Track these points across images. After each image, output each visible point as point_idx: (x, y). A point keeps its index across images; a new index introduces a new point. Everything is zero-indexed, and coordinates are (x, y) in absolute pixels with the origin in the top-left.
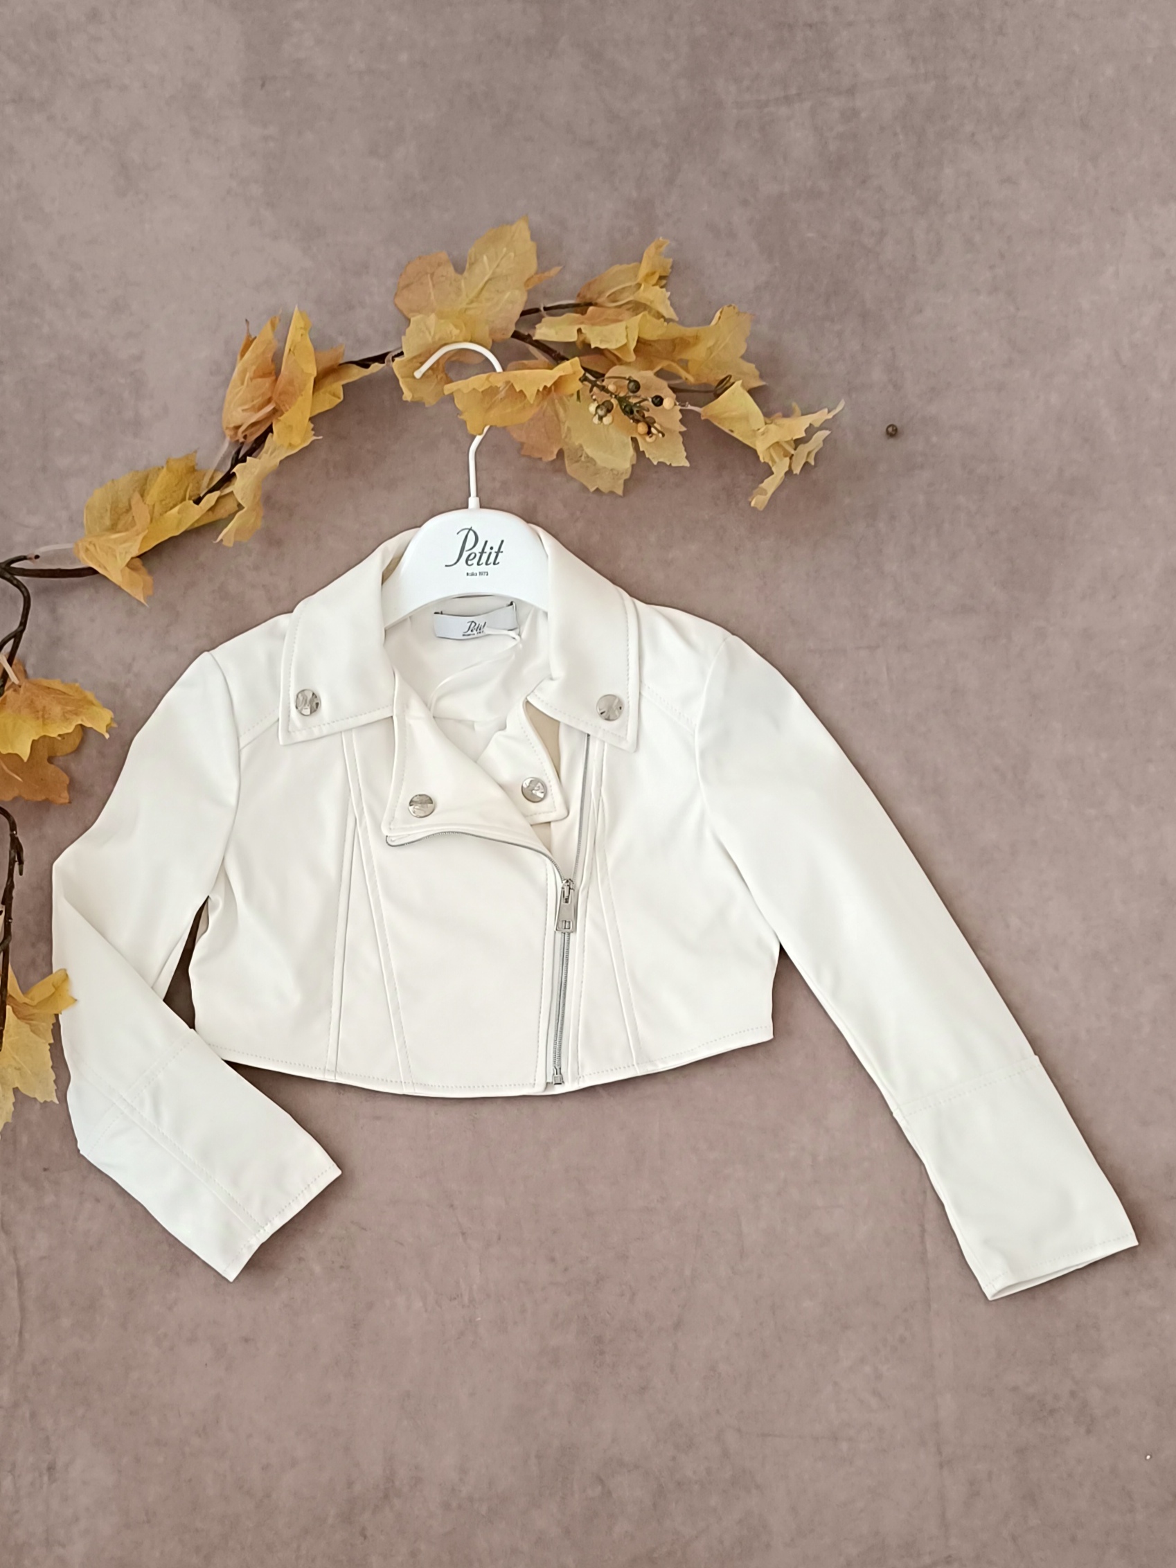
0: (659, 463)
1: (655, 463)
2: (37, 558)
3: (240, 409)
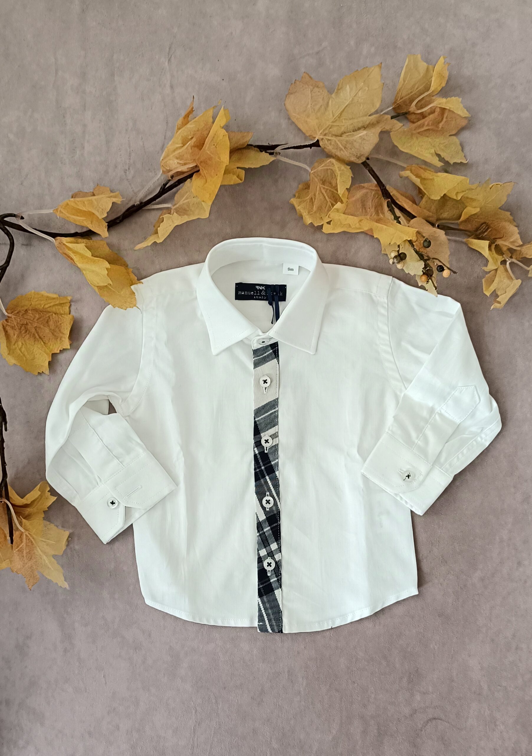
2: (22, 218)
3: (176, 161)
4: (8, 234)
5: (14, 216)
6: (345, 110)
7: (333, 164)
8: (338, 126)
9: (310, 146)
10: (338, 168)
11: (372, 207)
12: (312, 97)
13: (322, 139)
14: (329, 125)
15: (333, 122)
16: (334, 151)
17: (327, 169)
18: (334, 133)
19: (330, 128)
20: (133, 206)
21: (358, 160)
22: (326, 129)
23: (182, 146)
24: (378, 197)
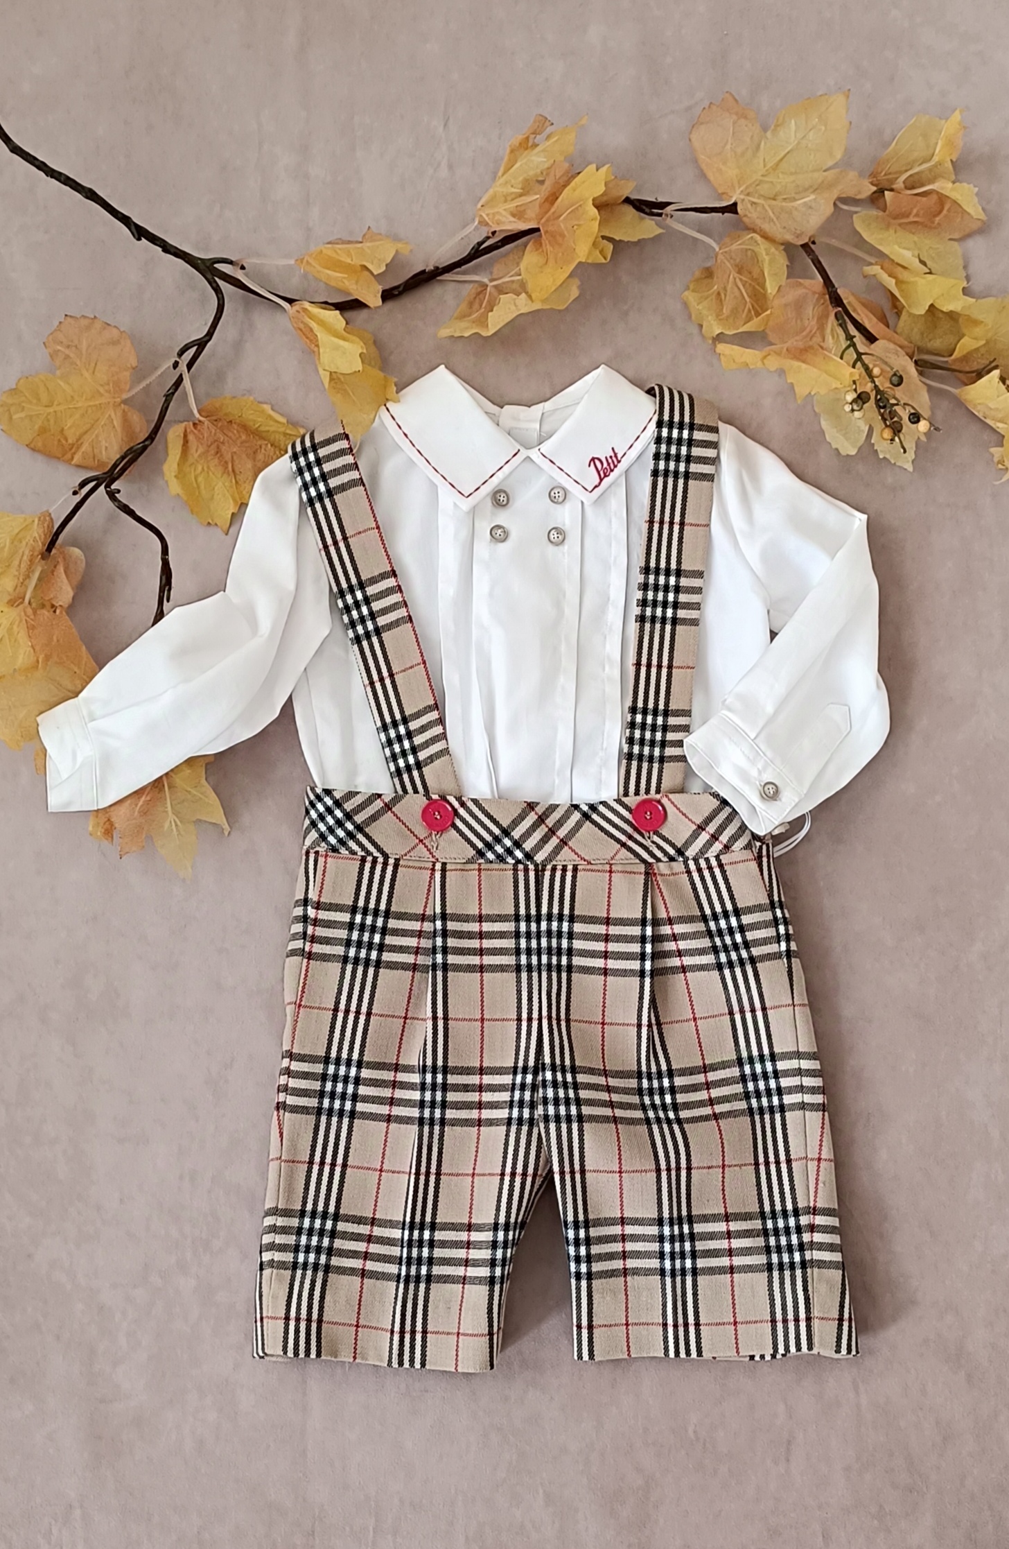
0: (885, 458)
1: (881, 457)
2: (243, 268)
4: (217, 290)
5: (231, 262)
6: (785, 160)
7: (756, 242)
8: (772, 182)
9: (723, 210)
10: (766, 249)
11: (813, 318)
12: (733, 133)
13: (743, 200)
14: (756, 180)
15: (763, 176)
16: (758, 222)
17: (747, 250)
18: (762, 193)
19: (757, 185)
20: (423, 272)
21: (796, 240)
22: (751, 185)
24: (823, 304)
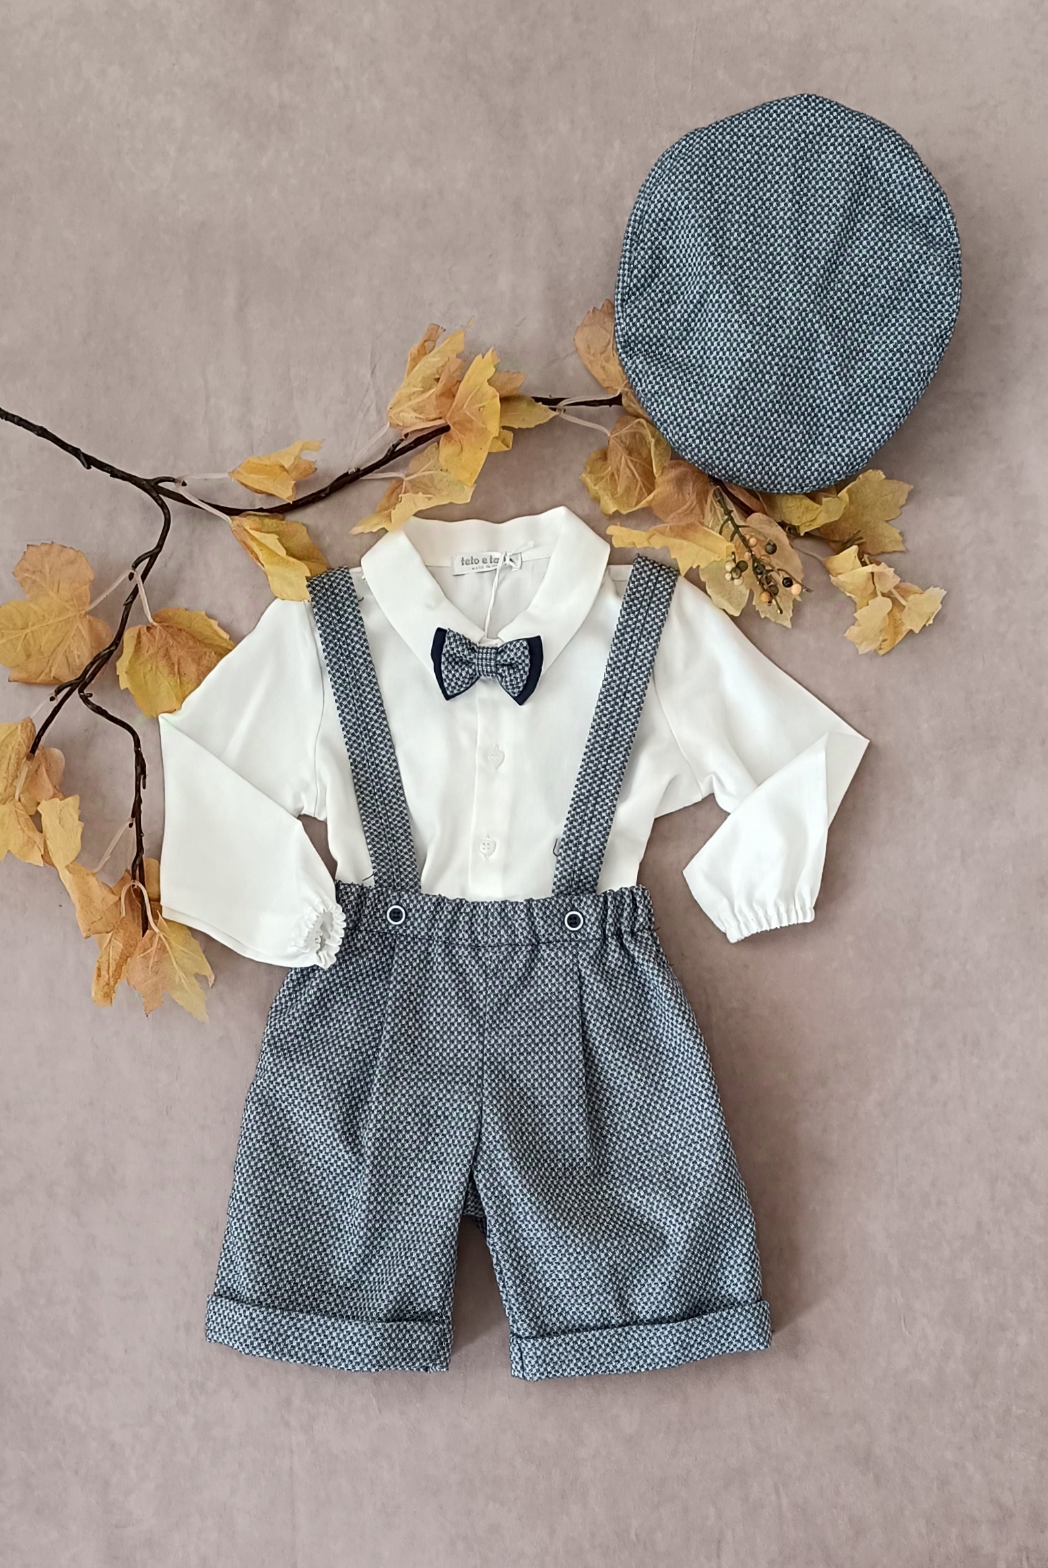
0: (766, 618)
1: (762, 616)
2: (184, 484)
3: (414, 414)
4: (163, 506)
5: (173, 480)
7: (643, 426)
9: (610, 402)
10: (651, 432)
11: (694, 494)
13: (627, 393)
17: (635, 433)
20: (346, 474)
23: (423, 392)
